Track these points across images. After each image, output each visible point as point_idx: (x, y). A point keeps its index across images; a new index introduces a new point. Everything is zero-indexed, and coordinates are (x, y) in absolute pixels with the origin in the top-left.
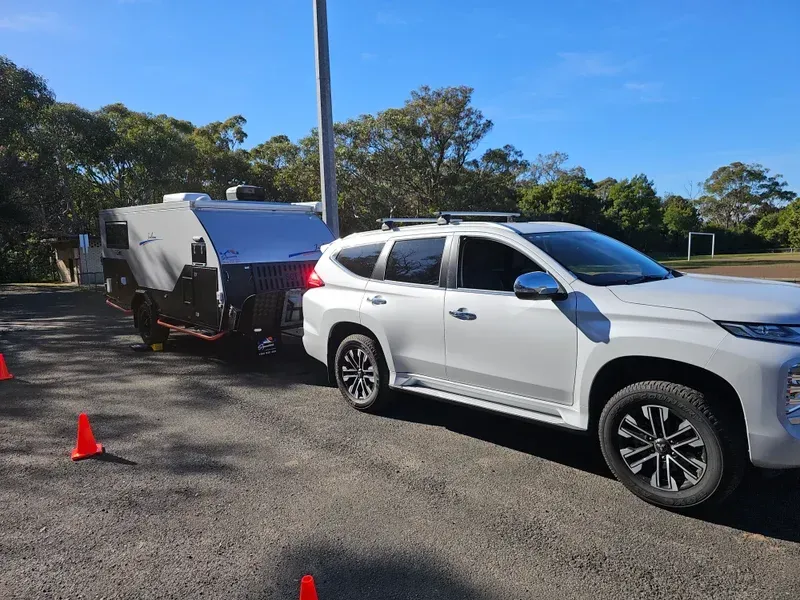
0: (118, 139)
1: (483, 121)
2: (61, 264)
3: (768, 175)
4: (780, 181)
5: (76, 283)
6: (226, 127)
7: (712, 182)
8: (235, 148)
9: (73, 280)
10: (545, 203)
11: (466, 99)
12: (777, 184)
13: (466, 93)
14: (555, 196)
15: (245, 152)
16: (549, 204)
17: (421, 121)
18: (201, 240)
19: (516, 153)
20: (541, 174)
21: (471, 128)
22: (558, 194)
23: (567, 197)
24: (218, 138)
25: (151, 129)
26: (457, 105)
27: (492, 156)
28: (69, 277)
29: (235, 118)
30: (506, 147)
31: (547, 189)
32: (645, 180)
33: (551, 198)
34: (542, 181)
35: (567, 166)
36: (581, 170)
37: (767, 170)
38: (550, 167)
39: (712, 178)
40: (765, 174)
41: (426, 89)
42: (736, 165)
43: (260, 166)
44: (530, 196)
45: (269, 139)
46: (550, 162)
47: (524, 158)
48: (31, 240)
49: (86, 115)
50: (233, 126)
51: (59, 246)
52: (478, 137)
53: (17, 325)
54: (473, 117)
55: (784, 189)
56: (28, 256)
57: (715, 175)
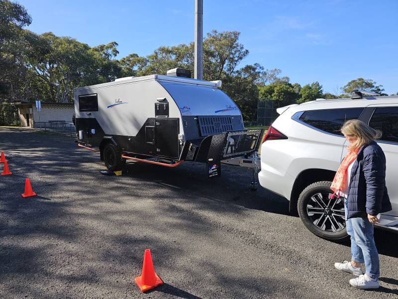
0: (52, 50)
1: (244, 50)
2: (22, 117)
3: (375, 85)
4: (381, 88)
5: (30, 127)
6: (107, 48)
7: (347, 87)
8: (113, 58)
9: (28, 125)
10: (271, 94)
11: (236, 38)
12: (379, 90)
13: (236, 35)
14: (275, 91)
15: (118, 61)
16: (273, 95)
17: (212, 49)
18: (165, 100)
19: (261, 68)
20: (267, 80)
21: (237, 54)
22: (277, 90)
23: (282, 92)
24: (104, 53)
25: (72, 46)
26: (231, 41)
27: (248, 69)
28: (26, 124)
29: (112, 43)
30: (255, 64)
31: (271, 87)
32: (318, 85)
33: (274, 92)
34: (268, 84)
35: (280, 76)
36: (288, 78)
37: (375, 83)
38: (272, 76)
39: (347, 86)
40: (374, 85)
41: (216, 32)
42: (360, 79)
43: (127, 69)
44: (262, 91)
45: (128, 56)
46: (272, 74)
47: (265, 70)
48: (5, 103)
49: (35, 36)
50: (111, 47)
51: (21, 107)
52: (241, 58)
53: (13, 153)
54: (239, 48)
55: (383, 92)
56: (3, 111)
57: (349, 84)
